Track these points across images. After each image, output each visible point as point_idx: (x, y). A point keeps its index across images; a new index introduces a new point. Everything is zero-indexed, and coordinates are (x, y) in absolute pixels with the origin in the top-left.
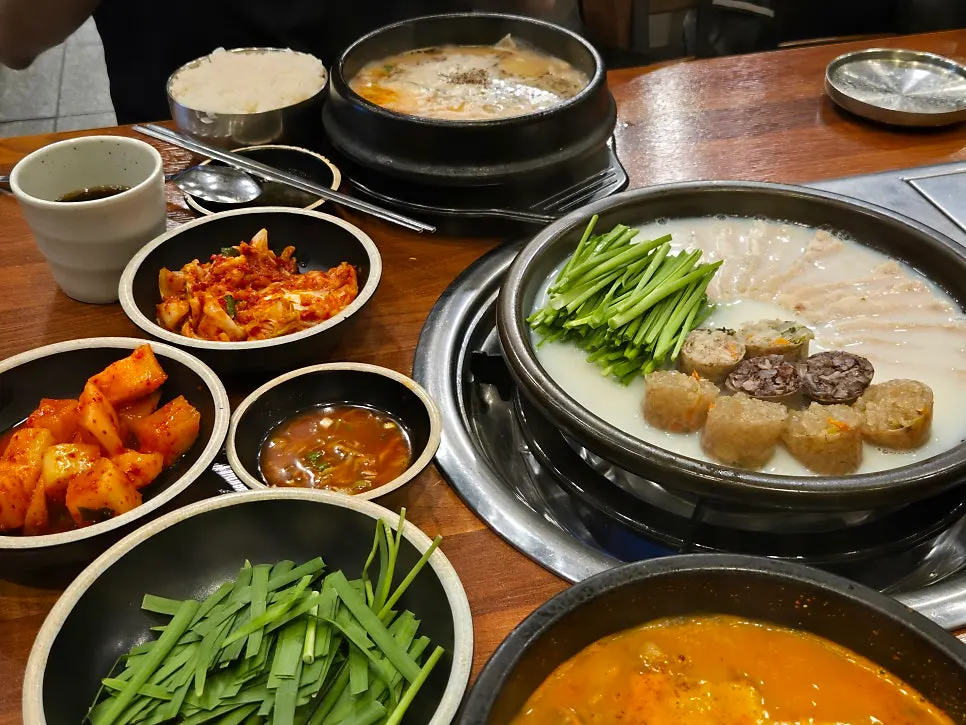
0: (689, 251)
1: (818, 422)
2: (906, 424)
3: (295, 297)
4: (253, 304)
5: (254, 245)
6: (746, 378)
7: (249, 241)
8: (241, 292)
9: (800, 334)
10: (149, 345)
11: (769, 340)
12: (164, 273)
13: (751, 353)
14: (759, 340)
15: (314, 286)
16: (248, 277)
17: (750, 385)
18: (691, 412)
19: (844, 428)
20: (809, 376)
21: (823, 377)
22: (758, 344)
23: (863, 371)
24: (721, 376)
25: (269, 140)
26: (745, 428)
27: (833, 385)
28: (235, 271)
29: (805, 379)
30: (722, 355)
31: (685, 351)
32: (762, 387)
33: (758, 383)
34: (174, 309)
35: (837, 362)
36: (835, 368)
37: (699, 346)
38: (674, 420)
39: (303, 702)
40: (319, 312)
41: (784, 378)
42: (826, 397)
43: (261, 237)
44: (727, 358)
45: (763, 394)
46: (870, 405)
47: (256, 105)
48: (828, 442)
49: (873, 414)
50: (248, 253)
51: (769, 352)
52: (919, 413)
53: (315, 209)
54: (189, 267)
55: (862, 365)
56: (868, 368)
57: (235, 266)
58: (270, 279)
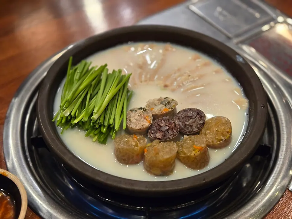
0: (117, 70)
1: (190, 148)
2: (224, 139)
6: (156, 132)
9: (173, 104)
11: (160, 110)
13: (155, 117)
14: (157, 110)
17: (159, 135)
18: (137, 155)
19: (201, 149)
20: (180, 123)
21: (186, 123)
22: (156, 113)
23: (201, 117)
24: (145, 132)
27: (191, 126)
29: (179, 125)
30: (144, 123)
31: (128, 124)
32: (164, 136)
33: (162, 134)
35: (190, 115)
36: (190, 117)
37: (133, 120)
38: (131, 160)
41: (172, 130)
42: (189, 132)
44: (146, 124)
45: (164, 139)
46: (208, 132)
48: (195, 157)
49: (209, 136)
51: (163, 115)
52: (228, 132)
55: (200, 114)
56: (202, 115)
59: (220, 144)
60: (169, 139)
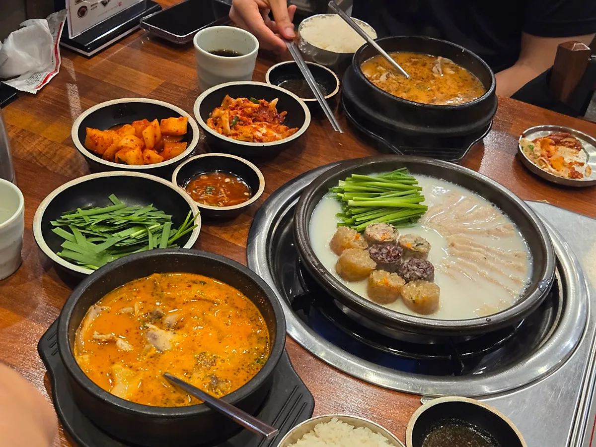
1: (382, 278)
2: (414, 298)
3: (264, 130)
4: (246, 125)
5: (270, 104)
6: (377, 248)
7: (270, 101)
8: (245, 118)
11: (406, 242)
12: (227, 97)
14: (403, 240)
16: (254, 114)
17: (374, 251)
19: (387, 284)
20: (406, 263)
21: (410, 266)
22: (400, 242)
24: (372, 243)
27: (408, 270)
28: (250, 109)
30: (377, 235)
31: (368, 227)
32: (376, 254)
33: (377, 251)
35: (422, 265)
36: (418, 266)
39: (118, 245)
40: (264, 140)
41: (387, 256)
42: (402, 273)
44: (378, 237)
45: (373, 257)
46: (414, 286)
48: (377, 285)
49: (410, 289)
50: (264, 105)
51: (400, 246)
52: (422, 297)
53: (305, 102)
54: (239, 99)
57: (252, 108)
58: (265, 120)
59: (408, 301)
60: (375, 260)
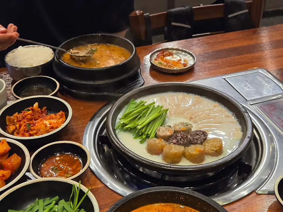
1: (193, 150)
2: (215, 149)
3: (47, 122)
4: (35, 125)
5: (34, 107)
6: (173, 139)
7: (32, 106)
8: (31, 122)
9: (189, 126)
10: (5, 139)
11: (180, 128)
12: (7, 117)
13: (176, 132)
14: (177, 128)
15: (53, 119)
16: (33, 117)
17: (174, 141)
18: (159, 149)
19: (200, 151)
20: (191, 138)
21: (194, 137)
22: (177, 130)
23: (205, 135)
24: (167, 139)
25: (37, 74)
26: (173, 153)
27: (197, 139)
28: (29, 116)
29: (190, 138)
30: (167, 133)
31: (157, 132)
32: (178, 142)
33: (176, 140)
34: (12, 128)
35: (198, 133)
36: (198, 135)
37: (161, 130)
38: (155, 152)
40: (55, 126)
41: (184, 139)
42: (195, 143)
43: (36, 105)
44: (168, 134)
46: (207, 144)
47: (33, 64)
48: (195, 155)
49: (208, 147)
50: (32, 110)
51: (180, 131)
52: (219, 146)
53: (52, 96)
54: (15, 115)
55: (204, 134)
56: (206, 134)
57: (29, 114)
58: (39, 117)
60: (180, 144)
